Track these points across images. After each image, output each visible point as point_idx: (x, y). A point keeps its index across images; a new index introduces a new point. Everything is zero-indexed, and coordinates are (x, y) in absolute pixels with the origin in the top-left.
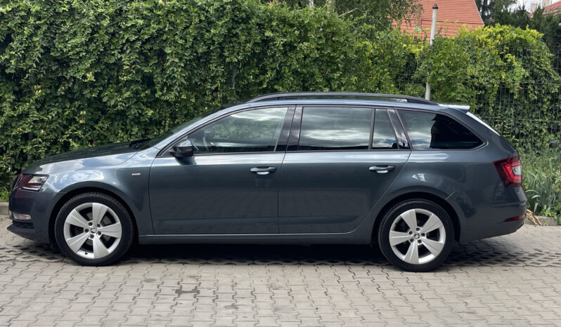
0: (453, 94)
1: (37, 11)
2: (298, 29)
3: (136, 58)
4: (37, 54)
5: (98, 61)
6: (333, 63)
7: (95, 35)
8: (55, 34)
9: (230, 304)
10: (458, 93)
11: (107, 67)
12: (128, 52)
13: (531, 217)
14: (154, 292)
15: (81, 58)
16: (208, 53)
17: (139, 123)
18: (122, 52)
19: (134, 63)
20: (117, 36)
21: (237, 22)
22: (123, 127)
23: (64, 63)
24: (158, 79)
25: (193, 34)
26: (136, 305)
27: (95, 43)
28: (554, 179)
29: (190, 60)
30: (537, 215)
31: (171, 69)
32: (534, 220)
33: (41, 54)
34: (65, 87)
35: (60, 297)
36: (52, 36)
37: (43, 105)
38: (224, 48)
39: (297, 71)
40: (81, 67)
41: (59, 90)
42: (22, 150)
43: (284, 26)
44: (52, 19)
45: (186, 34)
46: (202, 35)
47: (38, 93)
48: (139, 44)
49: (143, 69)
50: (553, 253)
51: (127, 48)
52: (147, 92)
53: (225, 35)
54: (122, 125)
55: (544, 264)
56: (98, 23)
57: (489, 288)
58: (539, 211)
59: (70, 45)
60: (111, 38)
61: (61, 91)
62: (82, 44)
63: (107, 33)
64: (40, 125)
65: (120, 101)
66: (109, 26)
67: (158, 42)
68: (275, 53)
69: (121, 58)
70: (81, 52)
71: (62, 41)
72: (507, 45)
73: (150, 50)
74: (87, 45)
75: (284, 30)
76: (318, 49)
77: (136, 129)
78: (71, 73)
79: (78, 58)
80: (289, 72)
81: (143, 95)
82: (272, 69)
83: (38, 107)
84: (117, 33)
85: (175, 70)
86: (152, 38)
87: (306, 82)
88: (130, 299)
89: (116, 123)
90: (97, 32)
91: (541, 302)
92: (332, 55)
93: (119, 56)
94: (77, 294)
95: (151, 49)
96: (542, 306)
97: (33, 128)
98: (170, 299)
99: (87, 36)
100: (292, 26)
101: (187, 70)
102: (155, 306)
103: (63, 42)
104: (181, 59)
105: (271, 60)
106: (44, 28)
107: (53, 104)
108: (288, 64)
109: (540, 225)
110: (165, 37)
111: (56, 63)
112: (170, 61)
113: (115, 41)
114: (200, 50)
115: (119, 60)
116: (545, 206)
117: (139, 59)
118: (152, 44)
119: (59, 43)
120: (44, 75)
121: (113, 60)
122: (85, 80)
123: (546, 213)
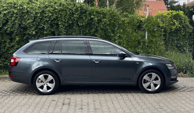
1: (16, 12)
2: (102, 15)
3: (49, 26)
5: (37, 28)
6: (115, 25)
7: (36, 19)
8: (22, 19)
9: (80, 108)
11: (40, 30)
12: (46, 24)
14: (55, 104)
15: (31, 27)
16: (73, 24)
18: (44, 24)
19: (48, 28)
20: (43, 19)
21: (82, 13)
23: (25, 29)
24: (56, 33)
25: (68, 18)
26: (49, 109)
27: (35, 22)
28: (190, 62)
29: (67, 26)
30: (185, 74)
31: (61, 29)
32: (184, 76)
33: (18, 26)
34: (26, 37)
35: (24, 107)
36: (21, 20)
38: (78, 21)
39: (103, 29)
40: (31, 30)
41: (24, 38)
43: (98, 14)
44: (21, 15)
45: (65, 18)
46: (71, 18)
47: (17, 39)
48: (50, 22)
49: (51, 30)
50: (190, 87)
53: (78, 18)
55: (187, 91)
56: (36, 15)
57: (167, 100)
58: (185, 73)
59: (27, 23)
60: (41, 20)
62: (31, 22)
63: (39, 18)
66: (40, 16)
67: (56, 21)
68: (95, 23)
70: (31, 25)
71: (25, 21)
72: (173, 17)
74: (33, 23)
75: (98, 15)
76: (109, 21)
78: (28, 32)
80: (100, 29)
82: (94, 28)
83: (18, 43)
86: (54, 19)
87: (105, 32)
88: (47, 107)
90: (36, 18)
91: (185, 104)
92: (114, 23)
94: (30, 106)
95: (54, 23)
96: (185, 105)
98: (60, 107)
99: (33, 20)
100: (100, 14)
102: (55, 109)
103: (25, 22)
104: (64, 26)
105: (94, 25)
106: (19, 18)
107: (22, 42)
108: (100, 26)
109: (186, 77)
110: (58, 19)
111: (23, 29)
112: (60, 26)
113: (42, 21)
114: (70, 22)
115: (43, 27)
116: (187, 71)
117: (50, 26)
118: (54, 21)
119: (24, 22)
120: (19, 33)
121: (41, 27)
122: (32, 34)
123: (188, 73)
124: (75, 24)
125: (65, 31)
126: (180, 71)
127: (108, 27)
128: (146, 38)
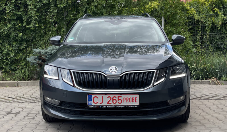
0: (175, 21)
3: (13, 8)
9: (32, 118)
12: (9, 5)
13: (215, 81)
16: (49, 4)
17: (17, 41)
18: (6, 5)
19: (12, 10)
22: (9, 43)
24: (25, 18)
29: (40, 8)
30: (219, 80)
31: (30, 12)
32: (216, 82)
49: (17, 13)
50: (219, 95)
51: (8, 3)
52: (19, 25)
54: (9, 42)
58: (220, 78)
65: (6, 30)
68: (83, 3)
69: (5, 7)
72: (215, 4)
73: (20, 3)
77: (14, 43)
80: (90, 12)
81: (17, 26)
82: (82, 11)
85: (32, 12)
89: (6, 41)
93: (4, 7)
98: (2, 116)
101: (39, 13)
104: (35, 7)
105: (82, 7)
109: (220, 85)
112: (30, 8)
114: (45, 2)
115: (4, 9)
116: (223, 76)
117: (15, 8)
118: (21, 0)
121: (1, 9)
123: (223, 79)
124: (52, 5)
125: (37, 16)
126: (211, 76)
127: (103, 10)
128: (163, 27)
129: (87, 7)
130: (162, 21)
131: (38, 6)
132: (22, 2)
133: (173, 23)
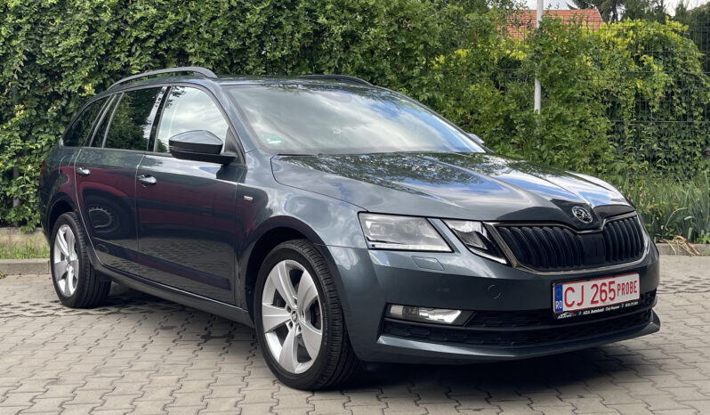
0: (570, 90)
1: (16, 7)
2: (360, 15)
3: (149, 61)
4: (17, 61)
5: (99, 68)
6: (410, 58)
7: (93, 35)
8: (42, 37)
10: (579, 88)
11: (112, 77)
12: (137, 53)
13: (685, 245)
14: (173, 339)
15: (76, 65)
16: (242, 50)
18: (130, 54)
19: (147, 68)
20: (123, 34)
21: (280, 8)
23: (54, 74)
25: (222, 26)
26: (146, 352)
27: (94, 45)
29: (220, 62)
30: (693, 242)
32: (688, 248)
33: (24, 61)
34: (57, 106)
35: (45, 349)
36: (38, 38)
37: (30, 132)
38: (263, 42)
39: (363, 70)
40: (76, 77)
41: (49, 110)
42: (5, 192)
43: (343, 12)
44: (36, 17)
45: (213, 27)
46: (235, 27)
47: (20, 114)
48: (151, 42)
51: (136, 50)
53: (265, 26)
56: (97, 19)
58: (695, 238)
59: (60, 49)
60: (115, 38)
61: (52, 111)
62: (76, 47)
63: (108, 30)
64: (27, 158)
66: (111, 22)
67: (176, 39)
68: (332, 46)
69: (129, 62)
70: (76, 57)
71: (51, 44)
72: (642, 44)
73: (166, 51)
74: (84, 48)
75: (342, 17)
76: (388, 40)
78: (63, 86)
79: (72, 65)
80: (352, 70)
82: (330, 68)
83: (24, 134)
84: (123, 30)
86: (169, 34)
88: (138, 346)
90: (96, 30)
91: (699, 327)
92: (407, 47)
93: (126, 60)
94: (67, 345)
95: (169, 48)
96: (701, 330)
97: (19, 162)
99: (83, 36)
100: (352, 11)
103: (52, 46)
104: (208, 60)
105: (328, 58)
106: (27, 27)
107: (42, 130)
108: (350, 60)
109: (697, 255)
110: (185, 32)
111: (44, 74)
112: (193, 62)
113: (120, 40)
114: (232, 45)
115: (127, 65)
116: (703, 231)
117: (154, 63)
118: (170, 42)
119: (47, 47)
120: (28, 91)
121: (118, 66)
122: (83, 95)
123: (705, 240)
124: (251, 52)
126: (672, 233)
127: (385, 64)
128: (537, 106)
129: (343, 57)
130: (534, 91)
131: (214, 57)
132: (173, 47)
133: (564, 95)
